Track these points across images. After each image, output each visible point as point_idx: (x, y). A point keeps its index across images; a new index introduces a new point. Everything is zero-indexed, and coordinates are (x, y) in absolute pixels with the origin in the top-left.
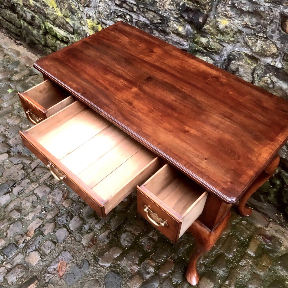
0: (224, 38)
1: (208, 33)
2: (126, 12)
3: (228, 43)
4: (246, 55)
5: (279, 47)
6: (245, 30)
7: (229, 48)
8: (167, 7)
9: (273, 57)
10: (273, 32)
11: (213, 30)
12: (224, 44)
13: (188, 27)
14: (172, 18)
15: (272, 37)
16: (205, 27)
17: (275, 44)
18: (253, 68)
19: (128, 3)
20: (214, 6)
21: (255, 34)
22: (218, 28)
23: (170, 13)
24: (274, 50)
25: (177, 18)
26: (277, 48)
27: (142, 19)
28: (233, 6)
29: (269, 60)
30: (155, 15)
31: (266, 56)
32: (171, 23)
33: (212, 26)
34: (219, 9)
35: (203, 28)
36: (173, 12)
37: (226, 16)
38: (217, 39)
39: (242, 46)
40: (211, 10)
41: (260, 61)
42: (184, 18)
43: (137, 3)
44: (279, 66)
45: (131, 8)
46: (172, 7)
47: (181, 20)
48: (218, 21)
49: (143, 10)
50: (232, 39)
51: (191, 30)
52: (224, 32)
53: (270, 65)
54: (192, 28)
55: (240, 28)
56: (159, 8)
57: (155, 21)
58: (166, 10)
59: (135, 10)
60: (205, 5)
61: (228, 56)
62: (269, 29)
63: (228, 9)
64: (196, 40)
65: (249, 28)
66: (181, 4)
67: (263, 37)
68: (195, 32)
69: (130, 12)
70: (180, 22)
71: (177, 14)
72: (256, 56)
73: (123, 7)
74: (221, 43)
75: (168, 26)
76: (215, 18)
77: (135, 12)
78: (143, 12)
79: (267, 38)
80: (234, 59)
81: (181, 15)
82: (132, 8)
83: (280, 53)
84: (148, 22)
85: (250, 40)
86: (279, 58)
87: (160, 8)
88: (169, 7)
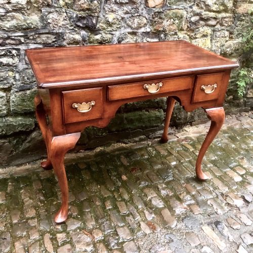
0: (112, 28)
1: (101, 30)
2: (11, 47)
3: (116, 31)
4: (129, 33)
5: (147, 18)
6: (126, 16)
7: (117, 34)
8: (61, 23)
9: (144, 27)
10: (142, 10)
11: (104, 26)
12: (113, 33)
13: (83, 32)
14: (67, 31)
15: (142, 13)
16: (98, 26)
17: (145, 17)
18: (135, 40)
19: (13, 37)
20: (102, 7)
21: (133, 16)
22: (109, 22)
23: (65, 28)
24: (145, 21)
25: (73, 29)
26: (146, 18)
27: (32, 46)
28: (116, 3)
29: (143, 30)
30: (49, 36)
31: (141, 27)
32: (67, 36)
33: (103, 23)
34: (106, 9)
35: (97, 27)
36: (67, 26)
37: (112, 11)
38: (108, 31)
39: (125, 28)
40: (100, 12)
41: (138, 32)
42: (78, 26)
43: (24, 33)
44: (148, 30)
45: (17, 41)
46: (66, 22)
47: (76, 29)
48: (107, 17)
49: (33, 37)
50: (118, 26)
51: (86, 34)
52: (112, 23)
53: (144, 32)
54: (86, 32)
55: (123, 16)
56: (52, 28)
57: (50, 41)
58: (60, 26)
59: (23, 41)
60: (96, 9)
61: (118, 40)
62: (140, 9)
63: (113, 5)
64: (91, 40)
65: (128, 13)
66: (75, 16)
67: (137, 16)
68: (90, 34)
69: (17, 45)
70: (75, 31)
71: (72, 26)
72: (135, 31)
73: (7, 44)
74: (111, 33)
75: (64, 39)
76: (104, 16)
77: (23, 43)
78: (34, 39)
79: (140, 15)
80: (123, 40)
81: (76, 24)
82: (20, 40)
83: (148, 22)
84: (41, 46)
85: (130, 21)
86: (148, 26)
87: (54, 27)
88: (63, 23)
